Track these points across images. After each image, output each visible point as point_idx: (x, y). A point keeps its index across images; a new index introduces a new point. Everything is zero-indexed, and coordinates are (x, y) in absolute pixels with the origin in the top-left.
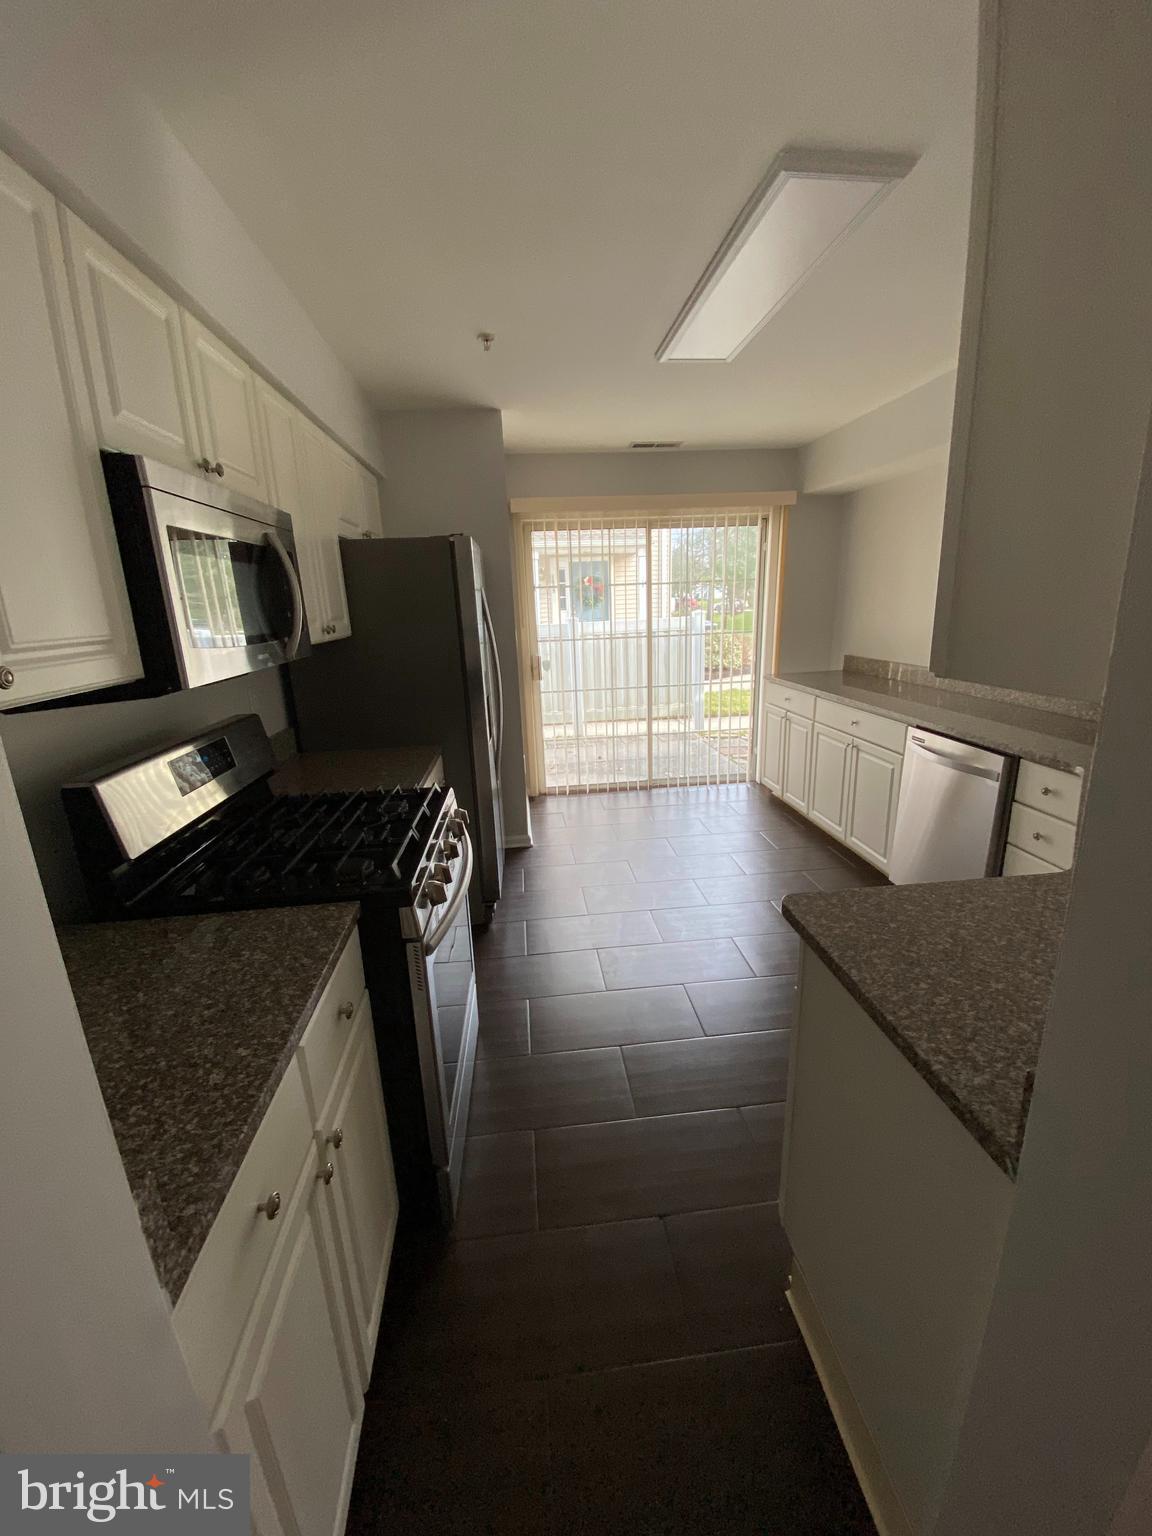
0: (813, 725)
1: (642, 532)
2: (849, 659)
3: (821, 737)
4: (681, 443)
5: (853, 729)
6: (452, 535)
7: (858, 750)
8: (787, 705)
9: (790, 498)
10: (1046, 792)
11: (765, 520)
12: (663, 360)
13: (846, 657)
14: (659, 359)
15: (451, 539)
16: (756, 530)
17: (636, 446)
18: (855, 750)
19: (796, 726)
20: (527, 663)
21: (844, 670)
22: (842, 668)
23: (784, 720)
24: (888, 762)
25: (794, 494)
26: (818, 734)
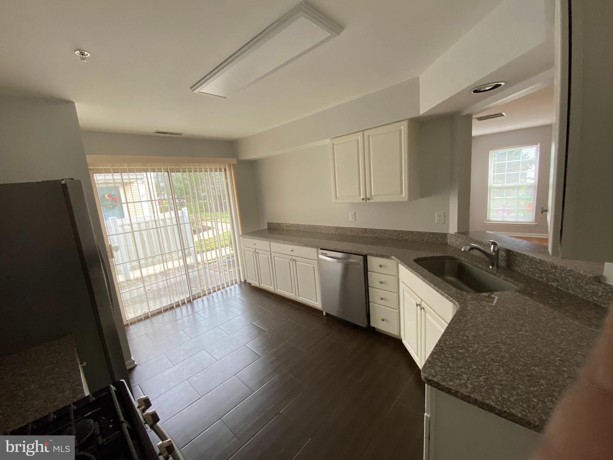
0: (271, 253)
1: (144, 173)
2: (269, 224)
3: (275, 258)
4: (183, 133)
5: (292, 253)
6: (63, 180)
7: (296, 261)
8: (255, 247)
9: (234, 161)
10: (381, 266)
11: (225, 170)
12: (195, 92)
13: (267, 223)
14: (193, 91)
15: (63, 182)
16: (223, 173)
17: (158, 132)
18: (294, 262)
19: (261, 255)
20: (108, 249)
21: (268, 228)
22: (267, 228)
23: (254, 254)
24: (312, 264)
25: (235, 159)
26: (274, 257)
